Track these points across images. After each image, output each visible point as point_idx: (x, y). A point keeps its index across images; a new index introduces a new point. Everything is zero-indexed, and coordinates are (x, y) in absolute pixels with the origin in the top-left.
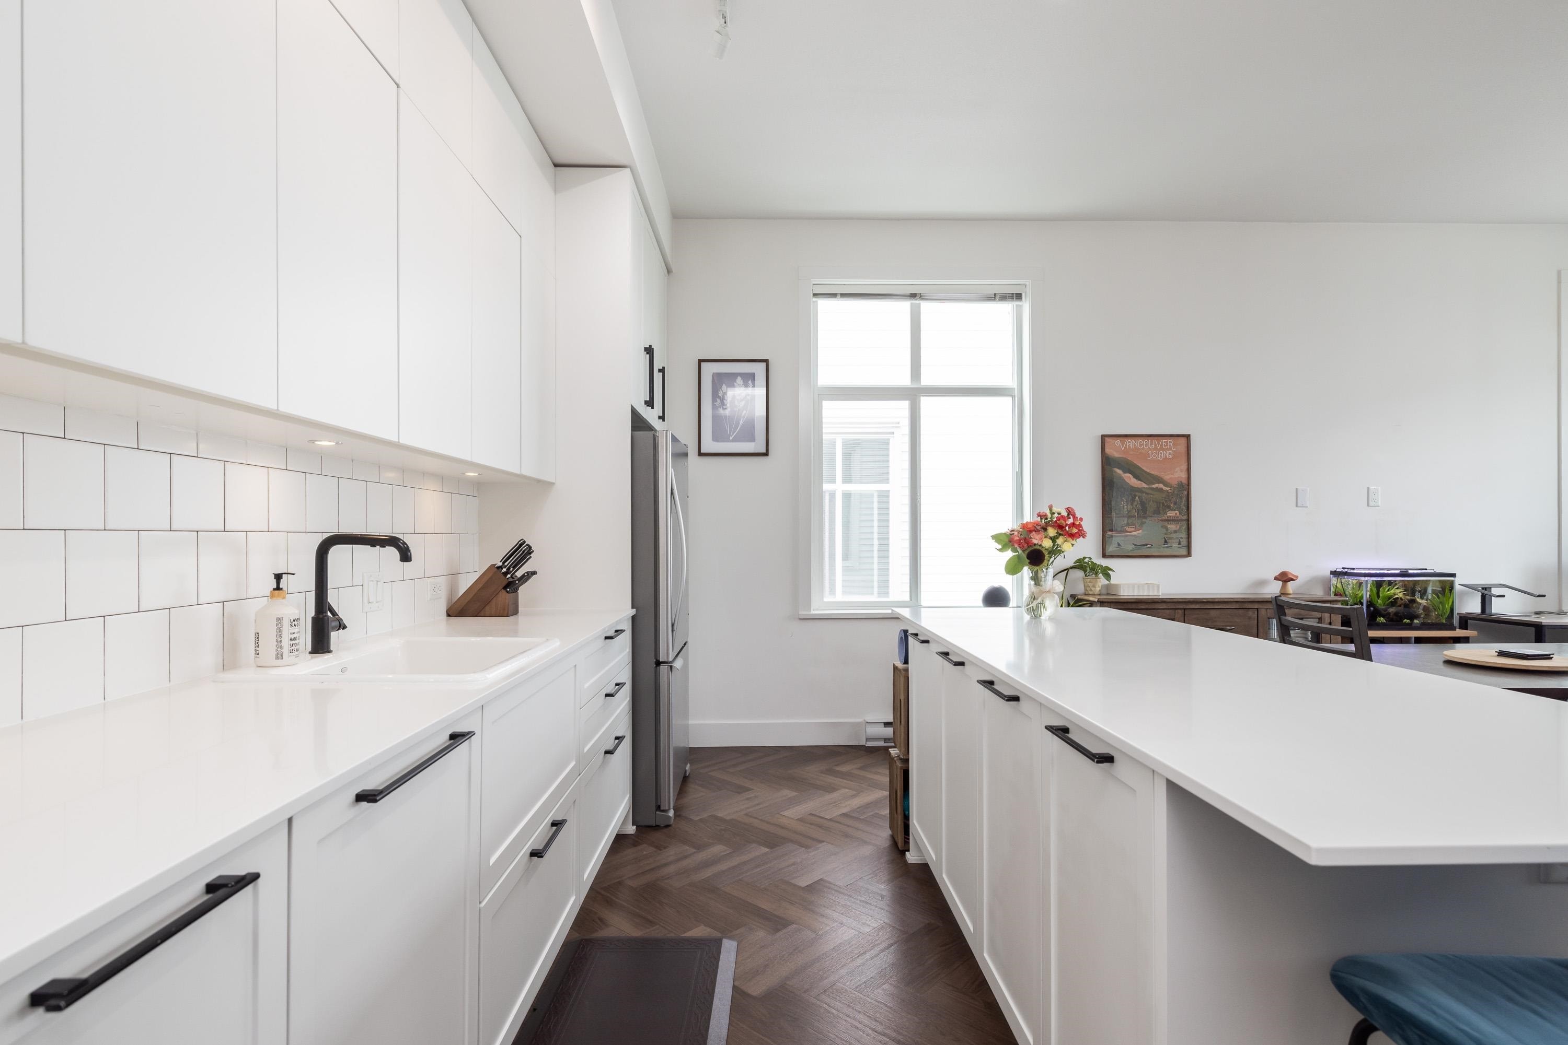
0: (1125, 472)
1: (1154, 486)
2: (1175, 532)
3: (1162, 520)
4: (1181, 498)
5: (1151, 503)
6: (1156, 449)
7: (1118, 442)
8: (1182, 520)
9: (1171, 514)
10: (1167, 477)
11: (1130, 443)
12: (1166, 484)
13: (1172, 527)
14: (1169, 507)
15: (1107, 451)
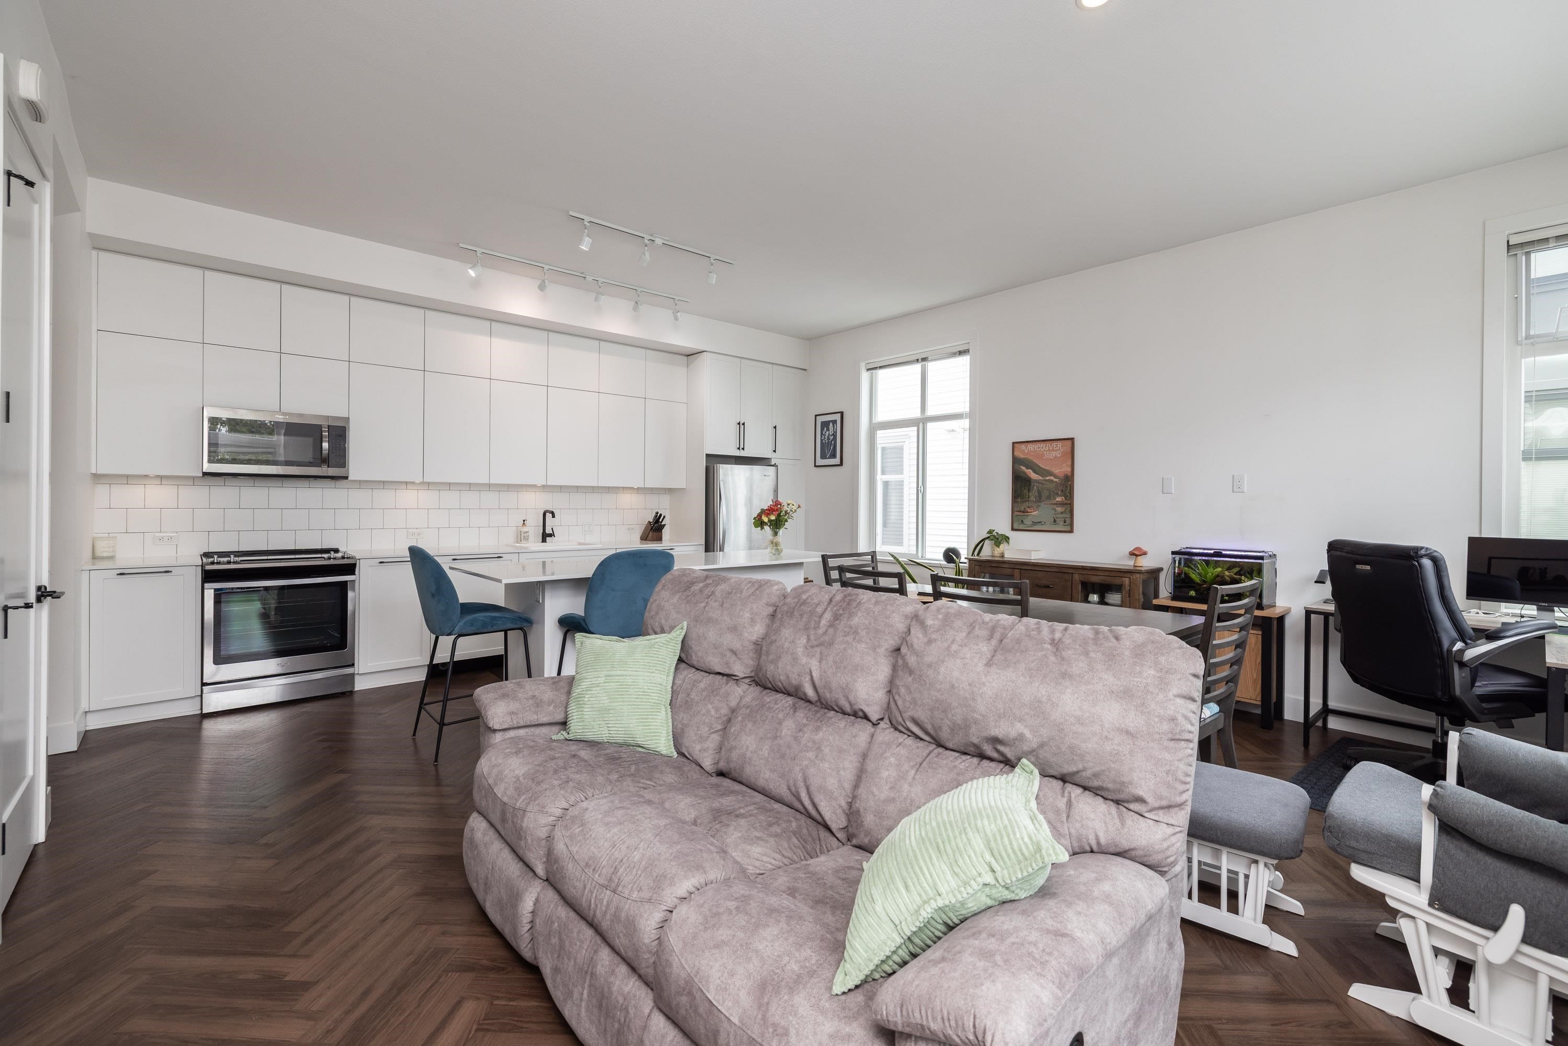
0: (1027, 468)
1: (1047, 478)
2: (1062, 513)
3: (1052, 504)
4: (1066, 487)
5: (1045, 491)
6: (1049, 450)
7: (1023, 447)
8: (1066, 504)
9: (1059, 499)
10: (1057, 471)
11: (1031, 447)
12: (1056, 477)
13: (1059, 509)
14: (1057, 494)
15: (1016, 454)
